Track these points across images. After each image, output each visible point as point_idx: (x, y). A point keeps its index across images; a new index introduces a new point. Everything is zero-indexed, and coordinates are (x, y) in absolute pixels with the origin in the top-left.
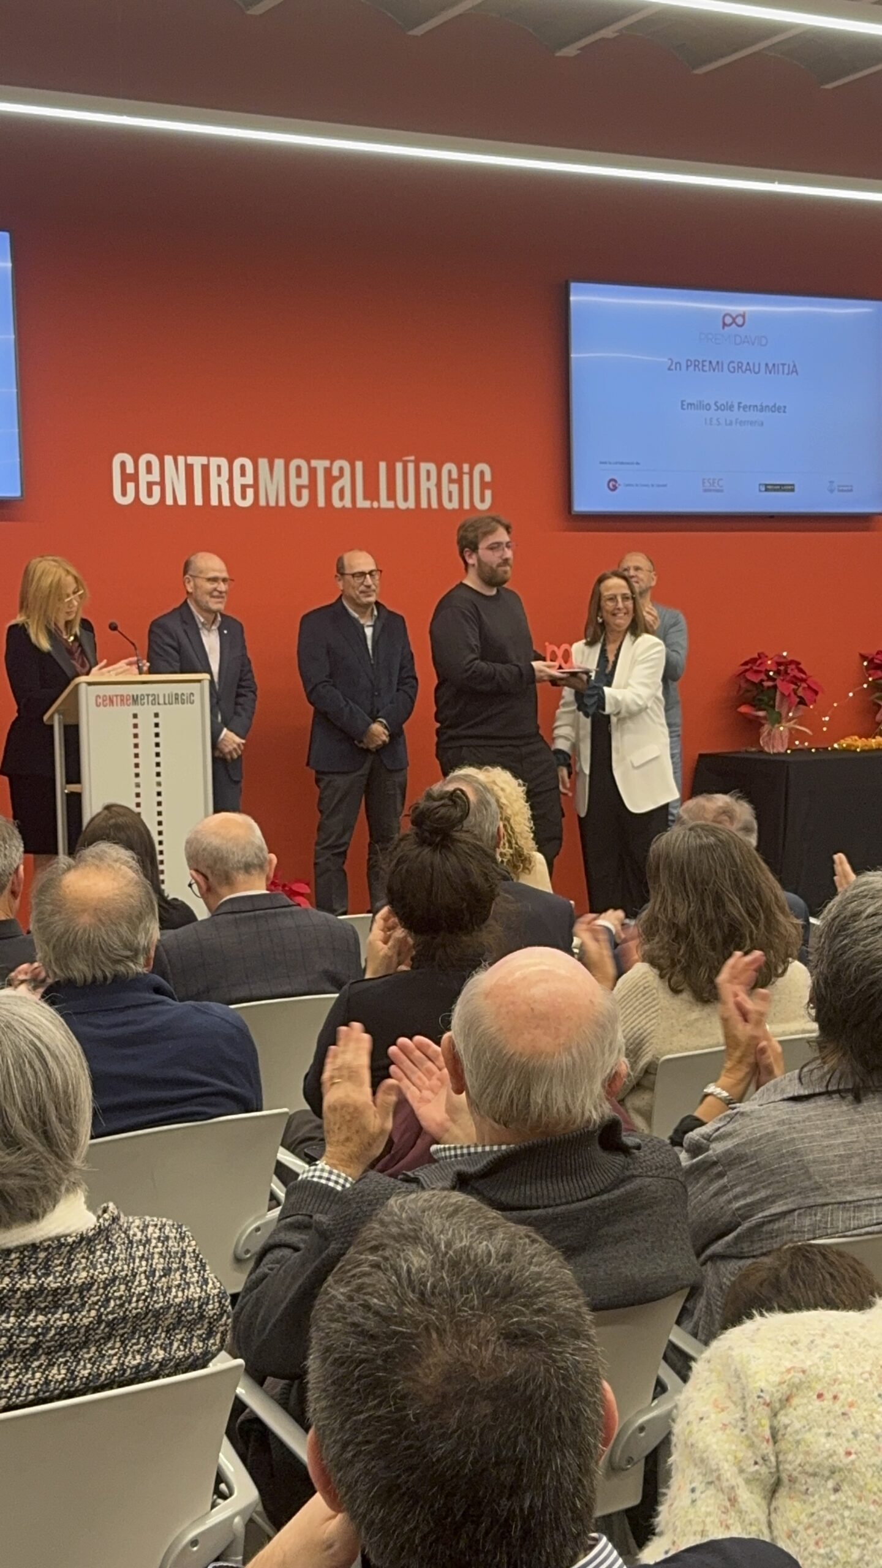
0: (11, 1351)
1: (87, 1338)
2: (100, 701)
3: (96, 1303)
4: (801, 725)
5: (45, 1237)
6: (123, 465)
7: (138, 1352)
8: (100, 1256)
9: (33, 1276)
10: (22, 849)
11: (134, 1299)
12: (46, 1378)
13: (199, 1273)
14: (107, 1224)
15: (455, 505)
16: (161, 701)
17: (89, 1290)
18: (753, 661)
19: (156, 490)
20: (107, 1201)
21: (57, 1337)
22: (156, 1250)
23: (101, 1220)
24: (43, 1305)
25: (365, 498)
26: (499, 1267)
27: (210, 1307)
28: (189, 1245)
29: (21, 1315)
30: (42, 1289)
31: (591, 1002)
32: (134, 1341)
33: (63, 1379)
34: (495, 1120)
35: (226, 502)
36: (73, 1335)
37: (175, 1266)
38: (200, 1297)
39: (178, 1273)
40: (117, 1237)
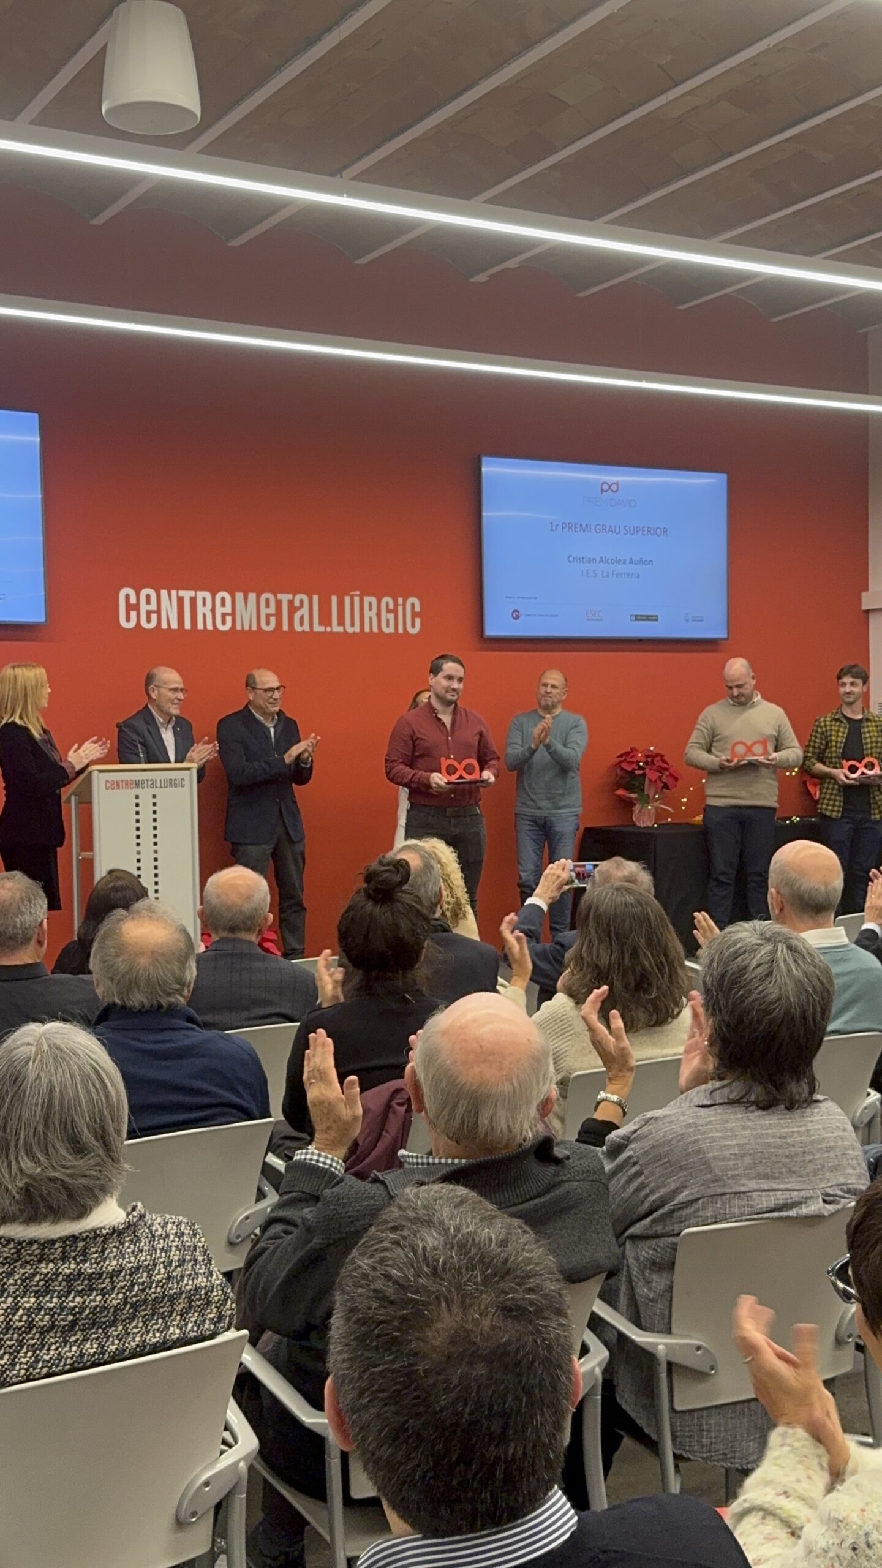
0: (53, 1327)
1: (115, 1317)
2: (109, 785)
3: (123, 1288)
4: (665, 805)
5: (83, 1230)
6: (127, 597)
7: (158, 1330)
8: (129, 1248)
9: (73, 1262)
10: (45, 906)
11: (154, 1286)
12: (81, 1352)
13: (206, 1265)
14: (135, 1220)
15: (391, 630)
16: (158, 785)
17: (118, 1276)
18: (627, 754)
19: (154, 617)
20: (136, 1201)
21: (91, 1316)
22: (174, 1244)
23: (130, 1217)
24: (80, 1288)
25: (321, 624)
26: (499, 1250)
27: (215, 1294)
28: (199, 1241)
29: (63, 1296)
30: (80, 1274)
31: (529, 1040)
32: (154, 1322)
33: (95, 1353)
34: (449, 1138)
35: (210, 627)
36: (104, 1315)
37: (188, 1258)
38: (206, 1286)
39: (190, 1264)
40: (142, 1232)
